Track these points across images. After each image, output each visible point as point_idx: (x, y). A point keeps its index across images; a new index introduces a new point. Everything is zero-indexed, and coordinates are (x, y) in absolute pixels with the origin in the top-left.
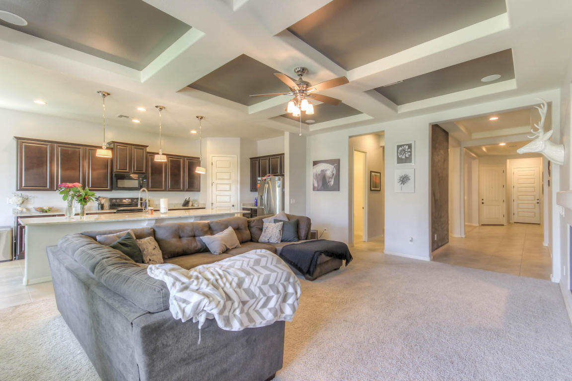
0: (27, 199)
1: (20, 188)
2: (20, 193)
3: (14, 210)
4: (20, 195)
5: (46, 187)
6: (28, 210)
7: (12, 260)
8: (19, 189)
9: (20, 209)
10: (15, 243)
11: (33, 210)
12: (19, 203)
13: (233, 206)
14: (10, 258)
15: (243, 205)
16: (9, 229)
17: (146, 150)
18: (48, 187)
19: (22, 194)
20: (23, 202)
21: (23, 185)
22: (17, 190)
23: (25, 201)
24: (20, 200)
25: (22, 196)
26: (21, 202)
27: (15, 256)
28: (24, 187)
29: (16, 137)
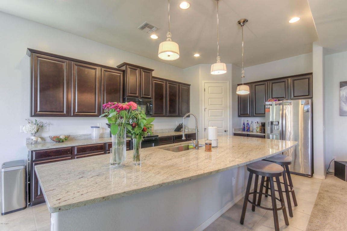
0: (42, 126)
1: (35, 114)
2: (34, 119)
3: (28, 139)
4: (35, 122)
5: (63, 112)
6: (43, 139)
7: (25, 208)
8: (33, 115)
9: (34, 138)
10: (29, 184)
11: (49, 140)
12: (33, 132)
13: (225, 131)
14: (23, 206)
15: (235, 130)
16: (22, 167)
17: (152, 75)
18: (65, 112)
19: (36, 121)
20: (38, 131)
21: (38, 110)
22: (32, 116)
23: (40, 128)
24: (35, 128)
25: (36, 124)
26: (36, 130)
27: (29, 201)
28: (39, 112)
29: (30, 50)
